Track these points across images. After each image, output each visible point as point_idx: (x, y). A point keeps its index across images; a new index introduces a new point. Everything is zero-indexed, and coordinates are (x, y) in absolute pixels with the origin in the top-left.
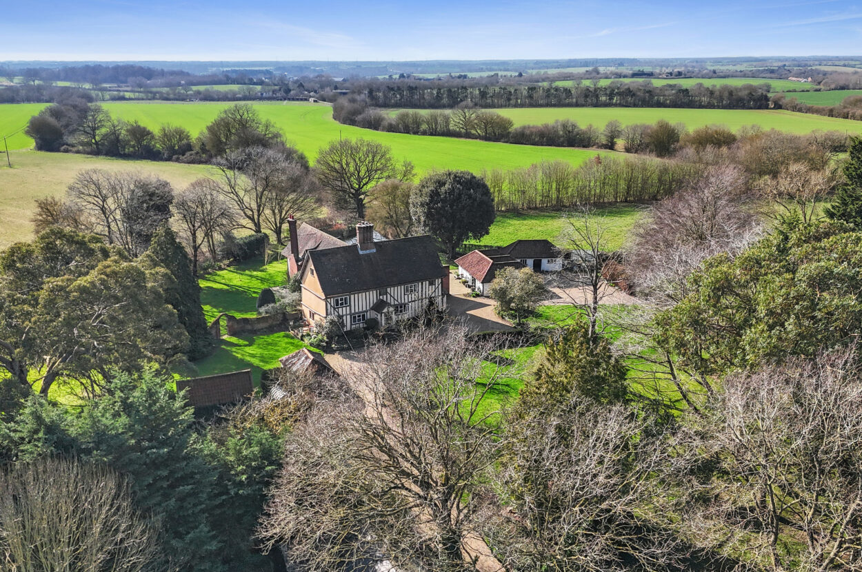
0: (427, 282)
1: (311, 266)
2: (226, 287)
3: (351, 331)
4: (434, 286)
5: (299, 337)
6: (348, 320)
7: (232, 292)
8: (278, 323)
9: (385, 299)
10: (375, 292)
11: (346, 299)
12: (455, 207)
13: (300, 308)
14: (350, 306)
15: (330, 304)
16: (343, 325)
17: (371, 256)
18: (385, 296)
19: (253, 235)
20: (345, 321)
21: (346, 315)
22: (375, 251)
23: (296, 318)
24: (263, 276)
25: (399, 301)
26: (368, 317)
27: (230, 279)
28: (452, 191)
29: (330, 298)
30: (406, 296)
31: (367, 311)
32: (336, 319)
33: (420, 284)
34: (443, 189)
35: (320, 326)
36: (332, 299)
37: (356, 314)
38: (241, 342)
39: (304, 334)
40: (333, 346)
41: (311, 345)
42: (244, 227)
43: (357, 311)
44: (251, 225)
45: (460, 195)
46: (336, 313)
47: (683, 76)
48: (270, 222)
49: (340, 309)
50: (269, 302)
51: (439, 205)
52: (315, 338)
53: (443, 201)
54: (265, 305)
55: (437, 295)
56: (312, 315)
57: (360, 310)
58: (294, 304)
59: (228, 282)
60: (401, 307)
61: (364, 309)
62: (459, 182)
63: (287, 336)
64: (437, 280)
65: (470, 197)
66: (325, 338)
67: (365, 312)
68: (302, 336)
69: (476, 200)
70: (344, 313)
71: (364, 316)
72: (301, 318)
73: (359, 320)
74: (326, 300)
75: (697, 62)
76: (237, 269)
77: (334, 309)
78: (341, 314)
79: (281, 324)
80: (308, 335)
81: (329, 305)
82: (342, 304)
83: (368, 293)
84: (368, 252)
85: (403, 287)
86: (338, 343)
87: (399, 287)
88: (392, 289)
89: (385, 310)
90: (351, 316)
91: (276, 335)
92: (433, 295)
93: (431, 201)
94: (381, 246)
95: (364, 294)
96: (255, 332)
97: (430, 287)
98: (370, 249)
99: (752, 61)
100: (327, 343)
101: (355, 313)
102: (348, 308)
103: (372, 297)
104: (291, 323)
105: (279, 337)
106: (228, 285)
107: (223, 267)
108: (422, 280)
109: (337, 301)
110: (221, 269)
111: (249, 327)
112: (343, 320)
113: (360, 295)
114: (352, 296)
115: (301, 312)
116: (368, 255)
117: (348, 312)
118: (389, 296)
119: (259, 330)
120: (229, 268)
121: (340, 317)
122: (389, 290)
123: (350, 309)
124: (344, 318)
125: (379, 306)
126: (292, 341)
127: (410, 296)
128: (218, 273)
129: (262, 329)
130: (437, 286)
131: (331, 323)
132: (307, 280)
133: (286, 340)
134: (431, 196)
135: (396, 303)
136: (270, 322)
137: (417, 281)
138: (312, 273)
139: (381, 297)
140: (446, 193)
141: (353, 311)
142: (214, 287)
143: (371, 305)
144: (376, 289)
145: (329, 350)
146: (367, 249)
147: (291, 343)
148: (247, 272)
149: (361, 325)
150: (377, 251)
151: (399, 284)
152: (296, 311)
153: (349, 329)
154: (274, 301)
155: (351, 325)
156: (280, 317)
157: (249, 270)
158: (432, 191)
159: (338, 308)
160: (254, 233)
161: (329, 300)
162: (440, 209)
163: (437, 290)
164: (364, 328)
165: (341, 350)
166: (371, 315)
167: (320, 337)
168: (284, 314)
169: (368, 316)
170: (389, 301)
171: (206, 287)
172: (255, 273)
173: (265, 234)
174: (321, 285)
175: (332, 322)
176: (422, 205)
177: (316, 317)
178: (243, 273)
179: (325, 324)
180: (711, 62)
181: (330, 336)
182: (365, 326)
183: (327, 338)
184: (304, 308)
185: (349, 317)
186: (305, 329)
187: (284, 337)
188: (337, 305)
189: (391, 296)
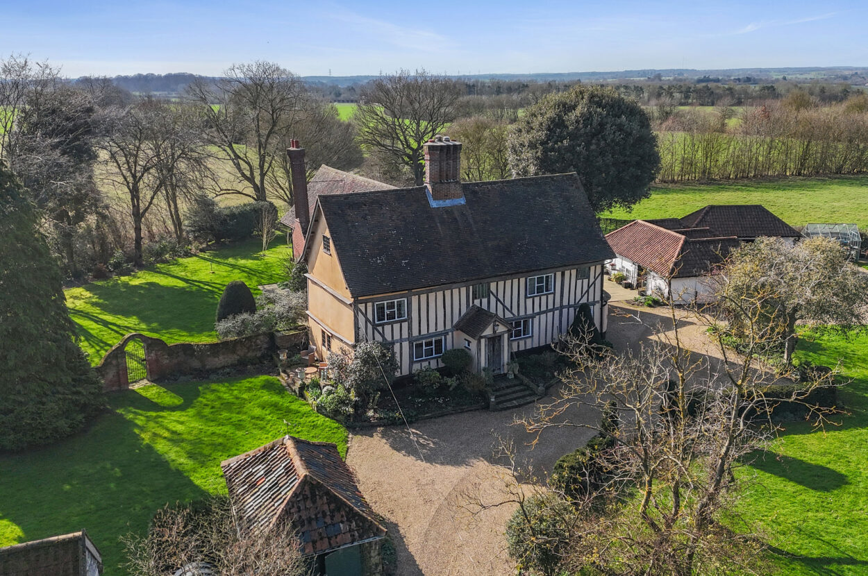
0: (574, 272)
1: (324, 230)
2: (181, 284)
3: (411, 376)
4: (586, 281)
5: (296, 387)
6: (403, 353)
7: (191, 292)
8: (259, 354)
9: (485, 306)
10: (463, 290)
11: (400, 305)
12: (593, 147)
13: (306, 324)
14: (409, 320)
15: (365, 315)
16: (392, 364)
17: (456, 214)
18: (485, 301)
19: (249, 204)
20: (398, 355)
21: (401, 340)
22: (462, 201)
23: (296, 345)
24: (254, 267)
25: (515, 311)
26: (449, 347)
27: (196, 271)
28: (587, 118)
29: (366, 302)
30: (529, 301)
31: (445, 333)
32: (376, 352)
33: (559, 274)
34: (573, 116)
35: (341, 367)
36: (369, 305)
37: (424, 337)
38: (169, 399)
39: (308, 382)
40: (371, 413)
41: (320, 409)
42: (239, 193)
43: (424, 332)
44: (250, 190)
45: (602, 125)
46: (379, 338)
47: (752, 82)
48: (281, 187)
49: (388, 328)
50: (239, 311)
51: (565, 142)
52: (330, 393)
53: (573, 136)
54: (230, 317)
55: (591, 299)
56: (327, 339)
57: (432, 330)
58: (291, 315)
59: (189, 276)
60: (518, 324)
61: (441, 328)
62: (599, 105)
63: (268, 386)
64: (593, 268)
65: (620, 128)
66: (353, 396)
67: (440, 334)
68: (303, 387)
69: (630, 134)
70: (397, 337)
71: (439, 343)
72: (306, 346)
73: (429, 353)
74: (355, 306)
75: (761, 72)
76: (215, 256)
77: (375, 327)
78: (389, 338)
79: (263, 356)
80: (316, 385)
81: (361, 319)
82: (391, 316)
83: (448, 293)
84: (448, 203)
85: (522, 280)
86: (381, 406)
87: (515, 281)
88: (501, 284)
89: (488, 332)
90: (411, 343)
91: (246, 383)
92: (584, 300)
93: (549, 137)
94: (475, 193)
95: (440, 294)
96: (206, 375)
97: (579, 282)
98: (454, 196)
99: (819, 70)
100: (356, 406)
101: (421, 337)
102: (405, 325)
103: (458, 300)
104: (283, 357)
105: (250, 389)
106: (186, 281)
107: (193, 251)
108: (564, 265)
109: (381, 309)
110: (188, 254)
111: (196, 364)
112: (393, 354)
113: (432, 296)
114: (415, 299)
115: (306, 331)
116: (448, 211)
117: (405, 335)
118: (493, 299)
119: (215, 371)
120: (202, 255)
121: (387, 346)
122: (493, 286)
123: (410, 328)
124: (397, 347)
125: (473, 322)
126: (276, 398)
127: (537, 300)
128: (181, 260)
129: (223, 367)
130: (592, 280)
131: (365, 362)
132: (317, 264)
133: (266, 397)
134: (549, 129)
135: (508, 315)
136: (241, 352)
137: (554, 268)
138: (327, 247)
139: (477, 302)
140: (577, 122)
141: (415, 333)
142: (161, 284)
143: (456, 319)
144: (465, 282)
145: (357, 424)
146: (446, 197)
147: (275, 406)
148: (231, 261)
149: (433, 364)
150: (468, 201)
151: (515, 273)
152: (296, 328)
153: (405, 371)
154: (252, 309)
155: (411, 363)
156: (262, 342)
157: (234, 256)
158: (552, 120)
159: (383, 325)
160: (252, 201)
161: (362, 307)
162: (568, 149)
163: (591, 290)
164: (438, 370)
165: (389, 425)
166: (456, 341)
167: (341, 391)
168: (271, 336)
169: (449, 343)
170: (493, 310)
171: (147, 284)
172: (242, 262)
173: (271, 204)
174: (344, 272)
175: (367, 360)
176: (532, 146)
177: (335, 345)
178: (222, 261)
179: (352, 363)
180: (774, 72)
181: (364, 389)
182: (441, 365)
183: (358, 394)
184: (311, 323)
185: (406, 345)
186: (309, 370)
187: (263, 387)
188: (381, 318)
189: (498, 300)
